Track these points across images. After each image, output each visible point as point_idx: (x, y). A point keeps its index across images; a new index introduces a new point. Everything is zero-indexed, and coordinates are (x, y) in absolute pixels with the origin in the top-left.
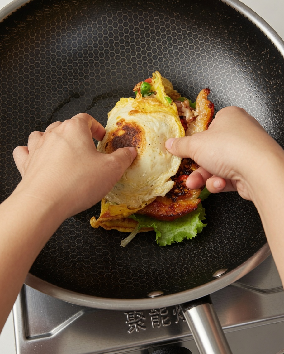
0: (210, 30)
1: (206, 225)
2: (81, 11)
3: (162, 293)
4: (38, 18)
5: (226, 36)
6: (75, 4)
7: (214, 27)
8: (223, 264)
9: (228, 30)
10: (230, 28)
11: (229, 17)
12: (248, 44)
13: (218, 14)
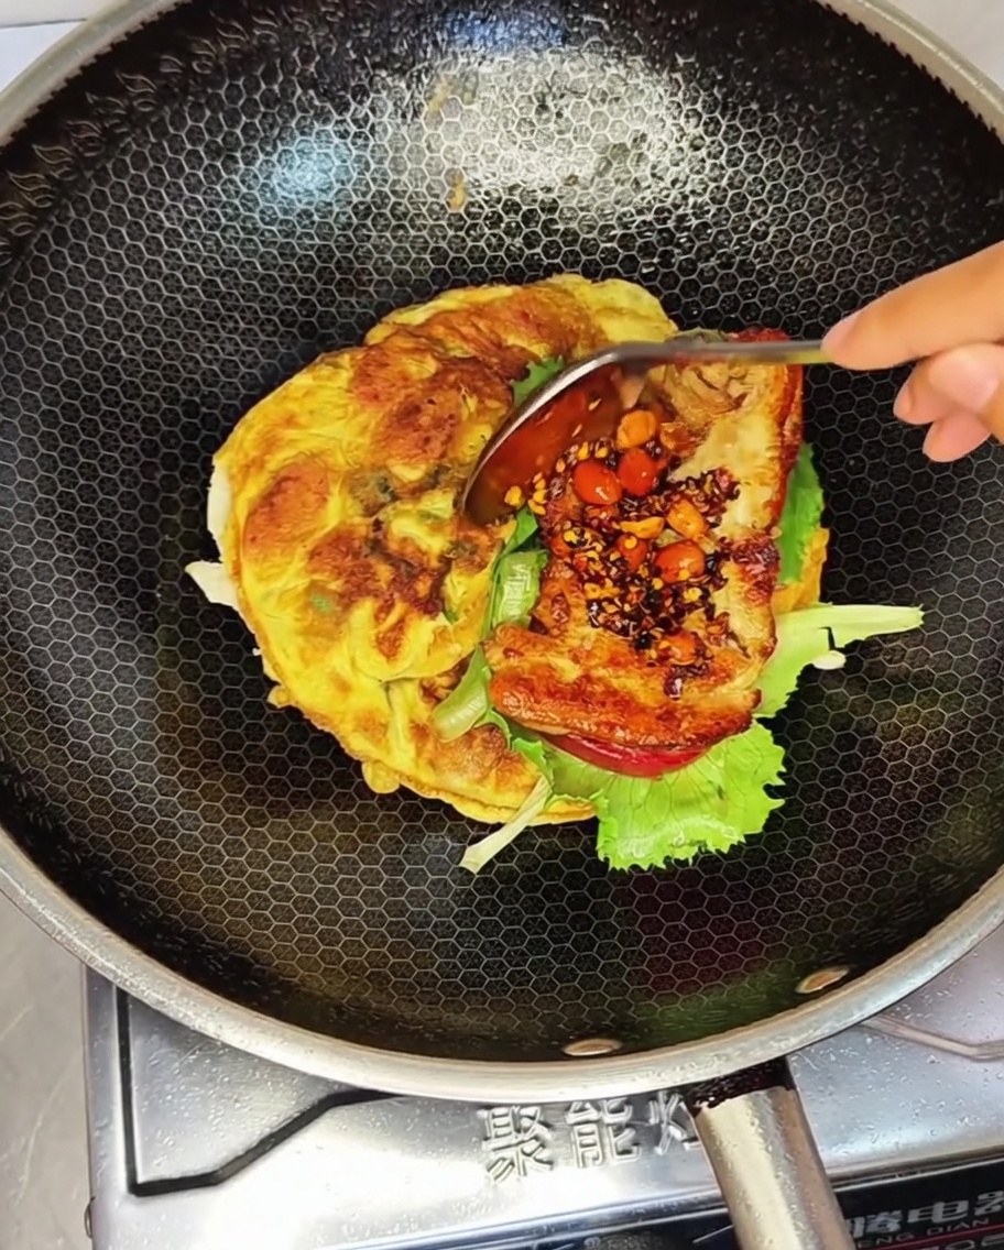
0: (804, 119)
1: (780, 803)
2: (349, 45)
3: (616, 1045)
4: (201, 66)
5: (860, 143)
6: (328, 18)
7: (819, 108)
8: (832, 950)
9: (867, 121)
10: (875, 114)
11: (872, 76)
12: (936, 172)
13: (834, 63)
